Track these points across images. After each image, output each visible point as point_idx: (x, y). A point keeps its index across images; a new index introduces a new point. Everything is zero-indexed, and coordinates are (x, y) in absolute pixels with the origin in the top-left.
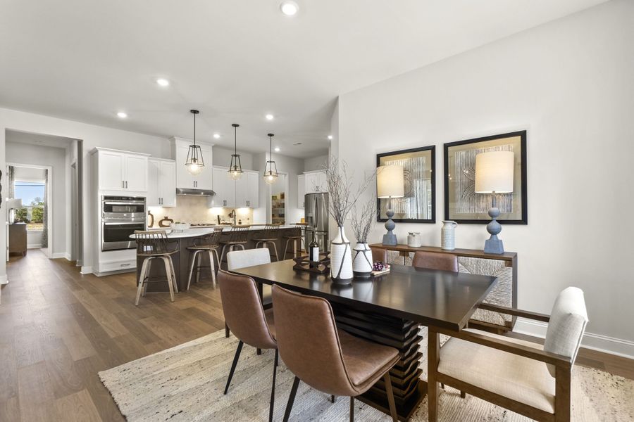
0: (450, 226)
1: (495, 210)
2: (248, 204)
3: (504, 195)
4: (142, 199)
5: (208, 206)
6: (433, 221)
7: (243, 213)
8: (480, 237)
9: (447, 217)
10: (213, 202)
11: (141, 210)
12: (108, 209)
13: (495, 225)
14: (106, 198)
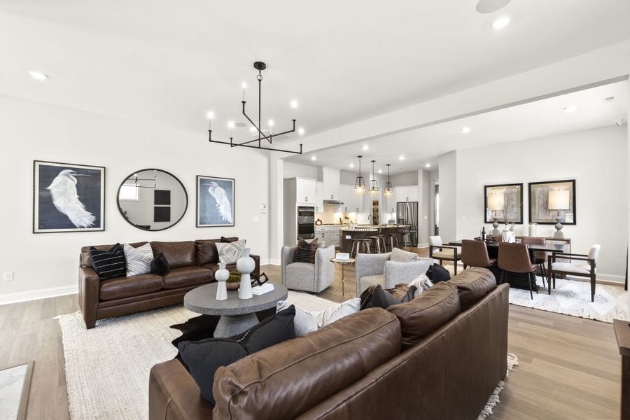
0: (534, 226)
1: (559, 218)
2: (358, 211)
3: (564, 210)
4: (313, 208)
5: (335, 211)
6: (521, 223)
7: (352, 215)
8: (550, 232)
9: (530, 221)
10: (340, 209)
11: (312, 214)
12: (300, 214)
13: (559, 225)
14: (300, 207)
